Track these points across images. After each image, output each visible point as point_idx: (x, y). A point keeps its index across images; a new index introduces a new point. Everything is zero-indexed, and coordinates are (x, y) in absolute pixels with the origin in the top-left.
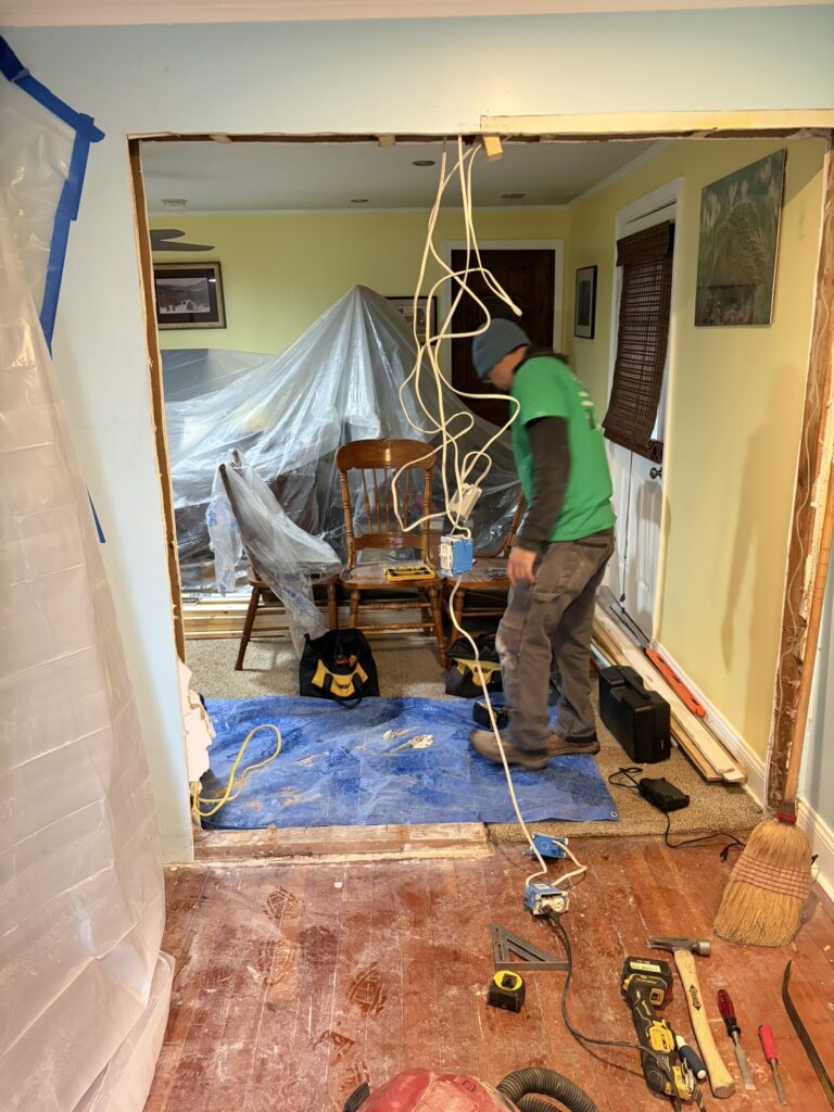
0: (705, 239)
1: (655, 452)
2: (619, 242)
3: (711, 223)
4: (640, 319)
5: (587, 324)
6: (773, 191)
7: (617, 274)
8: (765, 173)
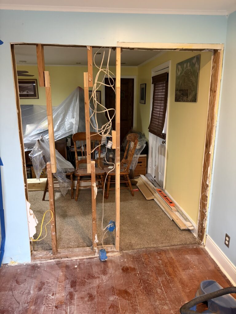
0: (177, 78)
1: (163, 136)
2: (153, 77)
3: (179, 74)
4: (159, 99)
5: (143, 100)
6: (197, 66)
7: (152, 86)
8: (194, 61)
